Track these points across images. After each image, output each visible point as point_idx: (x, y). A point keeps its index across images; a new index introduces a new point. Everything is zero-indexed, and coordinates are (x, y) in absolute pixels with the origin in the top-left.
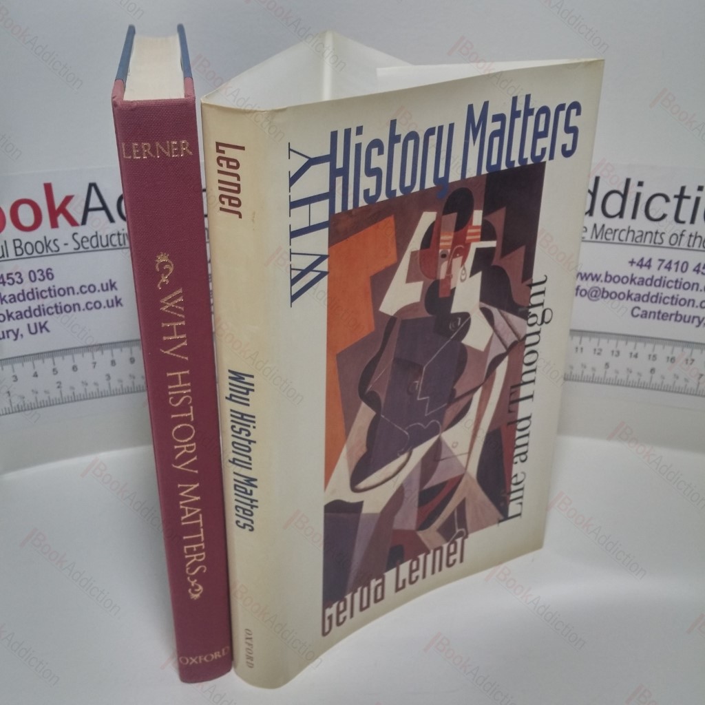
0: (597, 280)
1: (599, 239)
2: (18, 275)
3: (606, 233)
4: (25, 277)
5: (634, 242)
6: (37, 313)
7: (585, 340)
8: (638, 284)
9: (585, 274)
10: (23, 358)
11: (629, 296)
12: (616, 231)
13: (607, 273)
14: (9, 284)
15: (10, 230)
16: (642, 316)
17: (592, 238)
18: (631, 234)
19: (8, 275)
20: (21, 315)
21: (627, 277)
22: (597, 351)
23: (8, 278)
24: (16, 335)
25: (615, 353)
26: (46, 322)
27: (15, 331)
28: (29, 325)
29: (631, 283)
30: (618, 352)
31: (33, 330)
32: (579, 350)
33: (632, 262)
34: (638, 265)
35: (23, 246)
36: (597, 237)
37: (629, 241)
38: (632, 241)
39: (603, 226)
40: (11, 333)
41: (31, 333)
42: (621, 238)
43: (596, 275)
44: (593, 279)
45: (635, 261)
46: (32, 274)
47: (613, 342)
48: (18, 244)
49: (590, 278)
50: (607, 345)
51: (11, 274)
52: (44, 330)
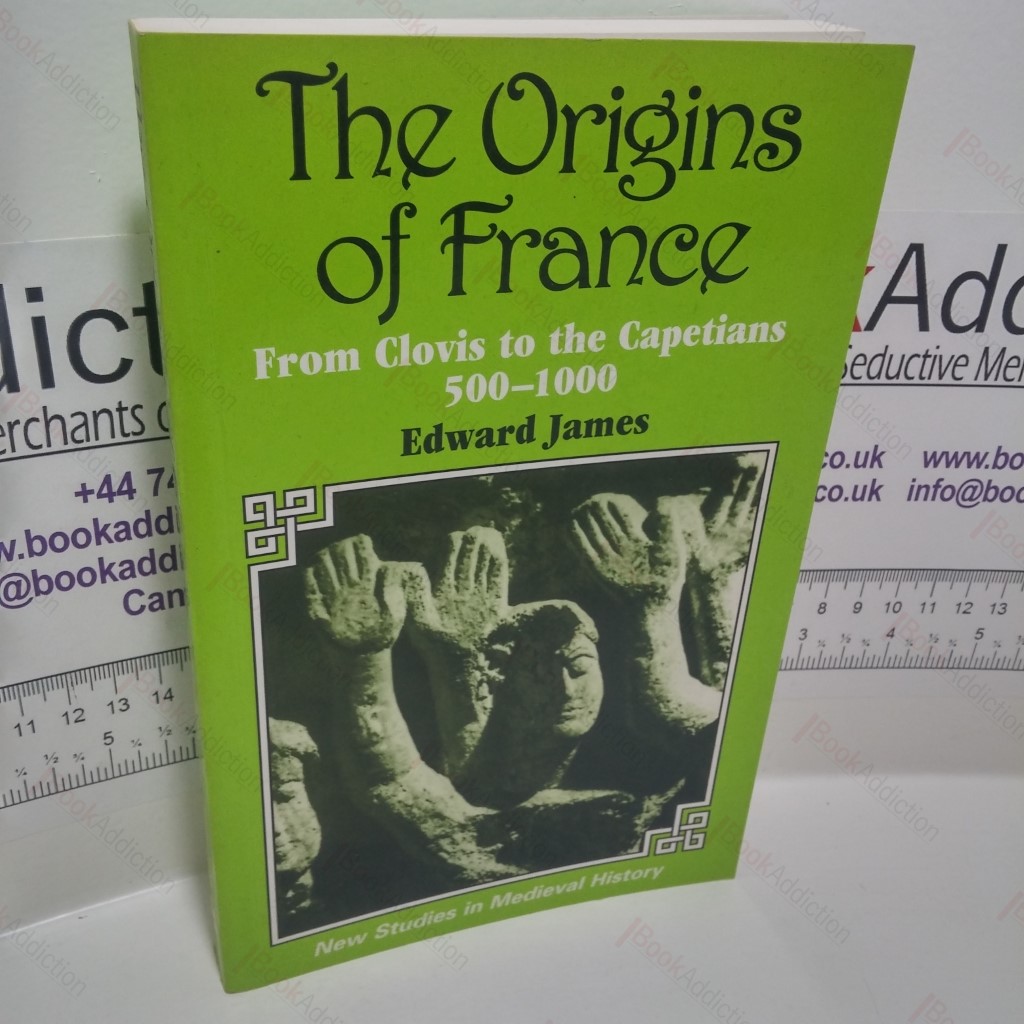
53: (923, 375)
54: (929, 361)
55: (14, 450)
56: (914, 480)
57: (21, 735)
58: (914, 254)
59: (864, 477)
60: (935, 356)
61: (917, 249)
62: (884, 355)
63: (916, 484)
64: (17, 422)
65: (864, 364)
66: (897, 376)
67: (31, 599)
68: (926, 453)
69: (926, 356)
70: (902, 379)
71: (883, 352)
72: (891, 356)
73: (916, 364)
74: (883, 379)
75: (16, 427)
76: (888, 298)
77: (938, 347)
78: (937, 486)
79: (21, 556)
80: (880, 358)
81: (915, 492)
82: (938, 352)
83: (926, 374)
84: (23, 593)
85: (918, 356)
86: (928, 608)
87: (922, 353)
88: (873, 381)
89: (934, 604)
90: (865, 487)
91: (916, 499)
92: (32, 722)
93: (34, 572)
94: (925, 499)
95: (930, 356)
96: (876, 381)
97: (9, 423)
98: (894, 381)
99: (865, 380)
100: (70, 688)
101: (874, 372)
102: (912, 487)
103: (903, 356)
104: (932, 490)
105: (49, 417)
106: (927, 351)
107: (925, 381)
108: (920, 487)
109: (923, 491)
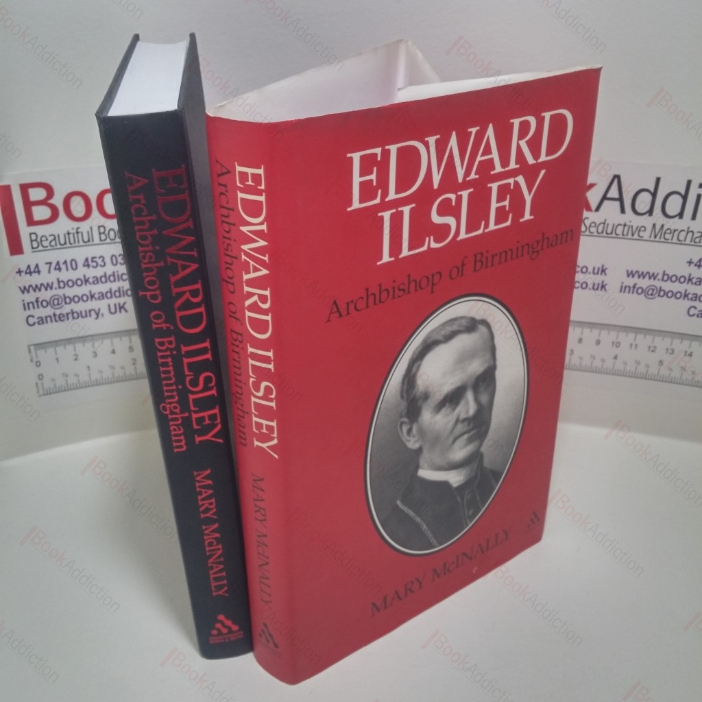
0: (655, 279)
1: (657, 239)
2: (101, 259)
3: (665, 233)
4: (108, 260)
5: (693, 243)
6: (117, 294)
7: (640, 337)
8: (696, 284)
9: (643, 273)
10: (103, 336)
11: (686, 295)
12: (675, 231)
13: (664, 272)
14: (93, 267)
15: (96, 218)
16: (698, 316)
17: (650, 237)
18: (690, 234)
19: (93, 258)
20: (103, 296)
21: (684, 277)
22: (652, 349)
23: (92, 261)
24: (98, 315)
25: (670, 351)
26: (125, 303)
27: (97, 311)
28: (109, 306)
29: (688, 283)
30: (673, 350)
31: (113, 310)
32: (634, 347)
33: (690, 263)
34: (696, 265)
35: (107, 232)
36: (655, 237)
37: (688, 241)
38: (691, 241)
39: (663, 226)
40: (93, 313)
41: (111, 313)
42: (680, 238)
43: (653, 274)
44: (650, 278)
45: (693, 261)
46: (114, 258)
47: (668, 340)
48: (102, 230)
49: (647, 276)
50: (662, 343)
51: (95, 258)
52: (123, 310)
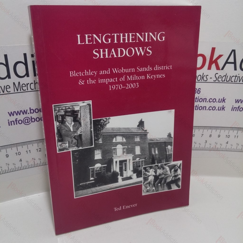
53: (235, 81)
54: (237, 78)
55: (28, 90)
56: (233, 106)
57: (27, 153)
58: (233, 52)
59: (221, 105)
60: (238, 77)
61: (234, 51)
62: (226, 76)
63: (233, 107)
64: (29, 84)
65: (221, 78)
66: (229, 81)
67: (30, 123)
68: (236, 100)
69: (236, 76)
70: (230, 82)
71: (225, 75)
72: (228, 76)
73: (234, 78)
74: (225, 82)
75: (28, 85)
76: (227, 62)
77: (239, 74)
78: (238, 108)
79: (29, 113)
80: (225, 77)
81: (233, 109)
82: (239, 76)
83: (236, 80)
84: (29, 121)
85: (234, 76)
86: (236, 137)
87: (235, 76)
88: (223, 82)
89: (238, 136)
90: (221, 107)
91: (233, 110)
92: (30, 150)
93: (31, 117)
94: (236, 111)
95: (237, 76)
96: (224, 82)
97: (27, 84)
98: (228, 82)
99: (221, 82)
100: (38, 143)
101: (223, 80)
102: (232, 108)
103: (230, 76)
104: (237, 109)
105: (35, 83)
106: (236, 75)
107: (236, 82)
108: (234, 108)
109: (235, 109)
